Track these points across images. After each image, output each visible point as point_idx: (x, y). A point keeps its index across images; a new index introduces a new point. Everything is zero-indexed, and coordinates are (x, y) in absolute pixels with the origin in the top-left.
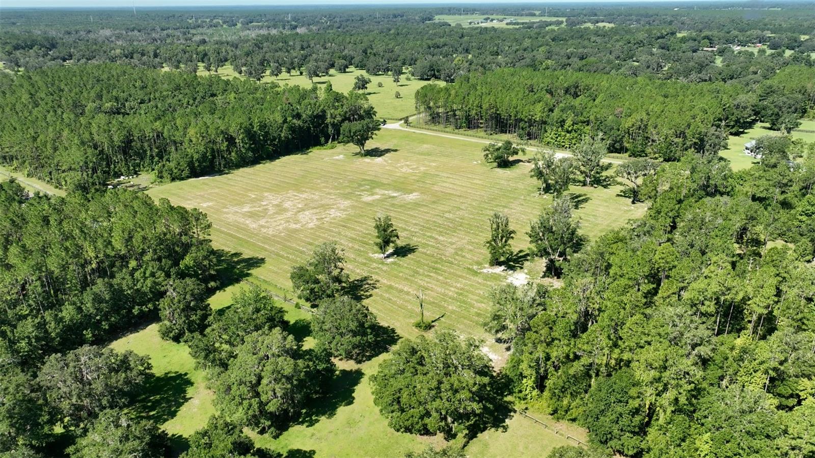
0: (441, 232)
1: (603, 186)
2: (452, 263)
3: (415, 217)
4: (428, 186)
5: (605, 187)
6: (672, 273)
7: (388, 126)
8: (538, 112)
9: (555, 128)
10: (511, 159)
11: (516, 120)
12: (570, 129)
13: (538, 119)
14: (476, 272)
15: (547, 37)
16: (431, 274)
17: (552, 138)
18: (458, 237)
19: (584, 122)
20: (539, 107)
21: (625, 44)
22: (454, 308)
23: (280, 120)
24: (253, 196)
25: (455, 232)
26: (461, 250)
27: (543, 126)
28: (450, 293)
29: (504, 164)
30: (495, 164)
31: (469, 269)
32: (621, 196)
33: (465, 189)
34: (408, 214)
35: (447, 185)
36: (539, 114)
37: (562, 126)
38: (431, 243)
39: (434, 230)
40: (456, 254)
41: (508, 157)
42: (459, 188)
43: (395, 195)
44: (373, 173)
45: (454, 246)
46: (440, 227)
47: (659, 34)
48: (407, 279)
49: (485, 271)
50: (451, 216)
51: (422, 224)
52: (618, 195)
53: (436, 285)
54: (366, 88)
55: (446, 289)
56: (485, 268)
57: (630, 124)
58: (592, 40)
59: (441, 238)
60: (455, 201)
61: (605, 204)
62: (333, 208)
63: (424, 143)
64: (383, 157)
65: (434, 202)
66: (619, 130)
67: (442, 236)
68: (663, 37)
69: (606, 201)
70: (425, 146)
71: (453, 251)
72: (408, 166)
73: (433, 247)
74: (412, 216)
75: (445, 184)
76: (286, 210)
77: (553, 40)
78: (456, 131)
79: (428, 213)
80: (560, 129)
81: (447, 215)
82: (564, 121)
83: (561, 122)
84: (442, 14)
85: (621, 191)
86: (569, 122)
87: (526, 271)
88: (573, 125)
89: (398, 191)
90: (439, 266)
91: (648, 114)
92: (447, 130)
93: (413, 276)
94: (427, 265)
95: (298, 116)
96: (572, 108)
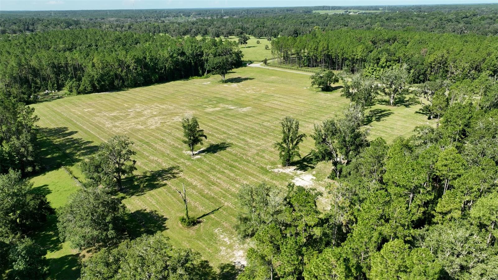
0: (253, 136)
1: (405, 105)
2: (249, 162)
3: (239, 124)
4: (261, 103)
5: (407, 106)
6: (456, 183)
7: (251, 65)
8: (359, 52)
9: (371, 64)
10: (333, 85)
11: (343, 59)
12: (384, 65)
13: (359, 58)
14: (267, 171)
15: (383, 18)
16: (226, 171)
17: (369, 73)
18: (265, 141)
19: (396, 61)
20: (360, 48)
21: (438, 21)
22: (230, 205)
23: (167, 55)
24: (126, 106)
25: (265, 136)
26: (263, 151)
27: (363, 63)
28: (234, 190)
29: (327, 89)
30: (320, 89)
31: (262, 168)
32: (420, 113)
33: (289, 106)
34: (234, 122)
35: (276, 102)
36: (360, 54)
37: (378, 63)
38: (240, 144)
39: (249, 134)
40: (257, 154)
41: (330, 84)
42: (285, 105)
43: (232, 108)
44: (225, 93)
45: (259, 148)
46: (254, 132)
47: (464, 16)
48: (202, 173)
49: (276, 170)
50: (268, 124)
51: (241, 129)
52: (417, 112)
53: (224, 181)
54: (247, 43)
55: (231, 185)
56: (277, 168)
57: (432, 60)
58: (414, 19)
59: (251, 141)
60: (277, 113)
61: (405, 120)
62: (179, 116)
63: (273, 75)
64: (238, 84)
65: (260, 114)
66: (422, 64)
67: (253, 139)
68: (467, 17)
69: (404, 117)
70: (273, 77)
71: (255, 152)
72: (253, 89)
73: (240, 147)
74: (236, 123)
75: (275, 102)
76: (144, 115)
77: (387, 19)
78: (300, 68)
79: (251, 121)
80: (376, 65)
81: (265, 124)
82: (379, 59)
83: (377, 60)
84: (318, 10)
85: (420, 109)
86: (383, 60)
87: (314, 173)
88: (386, 62)
89: (236, 105)
90: (237, 164)
91: (448, 53)
92: (293, 68)
93: (209, 172)
94: (226, 163)
95: (183, 54)
96: (387, 50)
